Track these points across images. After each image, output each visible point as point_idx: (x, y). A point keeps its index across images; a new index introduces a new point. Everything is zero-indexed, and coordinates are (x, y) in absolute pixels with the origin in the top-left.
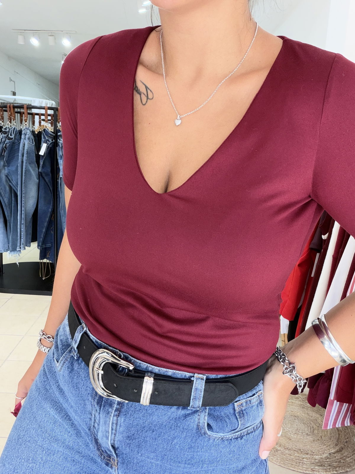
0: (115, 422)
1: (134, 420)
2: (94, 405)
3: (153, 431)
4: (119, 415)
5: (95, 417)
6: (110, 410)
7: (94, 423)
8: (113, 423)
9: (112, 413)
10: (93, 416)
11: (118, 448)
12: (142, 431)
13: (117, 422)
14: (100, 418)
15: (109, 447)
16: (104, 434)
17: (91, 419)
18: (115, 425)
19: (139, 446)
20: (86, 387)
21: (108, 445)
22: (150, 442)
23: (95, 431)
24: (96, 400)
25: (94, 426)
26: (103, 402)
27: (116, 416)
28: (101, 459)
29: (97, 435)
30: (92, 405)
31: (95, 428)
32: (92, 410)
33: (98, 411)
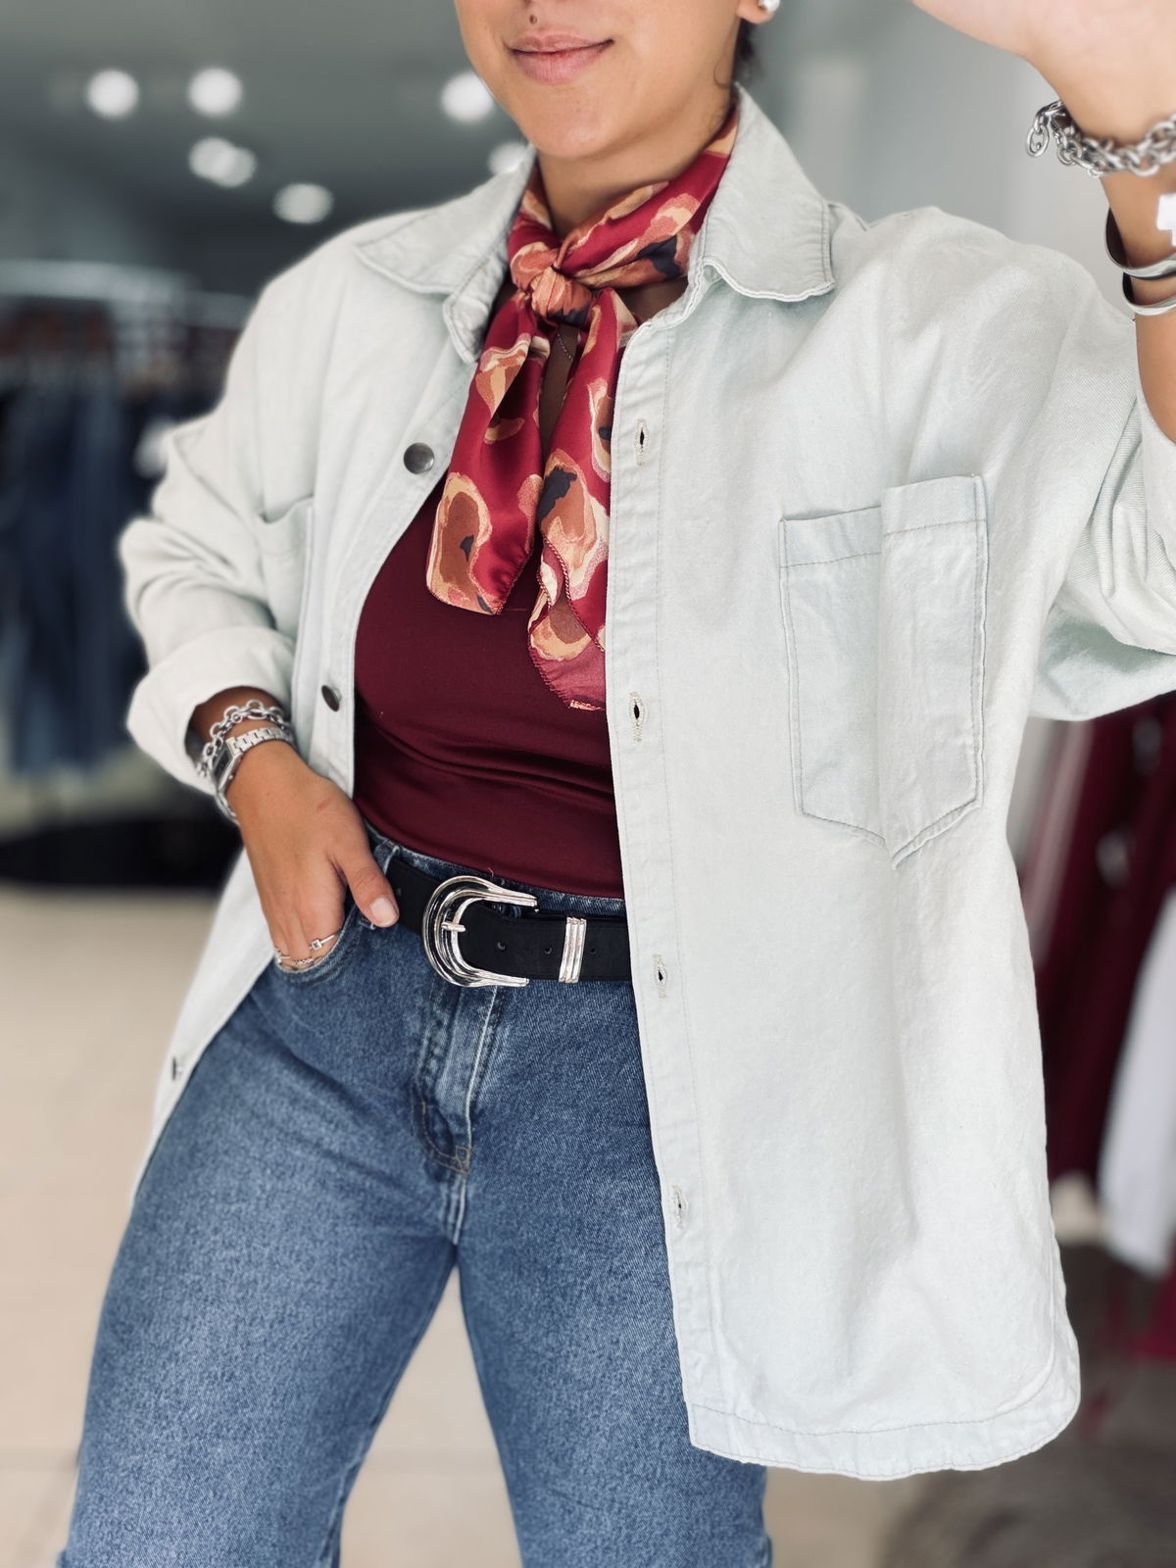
0: (488, 1040)
1: (534, 1027)
2: (432, 1013)
3: (578, 1048)
4: (498, 1023)
5: (429, 1047)
6: (481, 1009)
8: (484, 1044)
9: (485, 1015)
10: (425, 1043)
11: (482, 1111)
12: (553, 1051)
13: (493, 1040)
14: (449, 1038)
15: (464, 1112)
16: (458, 1075)
17: (416, 1055)
18: (486, 1049)
19: (539, 1096)
20: (410, 978)
21: (464, 1105)
23: (428, 1079)
24: (439, 1000)
25: (425, 1070)
26: (462, 995)
28: (428, 1159)
29: (433, 1090)
30: (423, 1015)
31: (428, 1072)
32: (423, 1028)
33: (445, 1023)
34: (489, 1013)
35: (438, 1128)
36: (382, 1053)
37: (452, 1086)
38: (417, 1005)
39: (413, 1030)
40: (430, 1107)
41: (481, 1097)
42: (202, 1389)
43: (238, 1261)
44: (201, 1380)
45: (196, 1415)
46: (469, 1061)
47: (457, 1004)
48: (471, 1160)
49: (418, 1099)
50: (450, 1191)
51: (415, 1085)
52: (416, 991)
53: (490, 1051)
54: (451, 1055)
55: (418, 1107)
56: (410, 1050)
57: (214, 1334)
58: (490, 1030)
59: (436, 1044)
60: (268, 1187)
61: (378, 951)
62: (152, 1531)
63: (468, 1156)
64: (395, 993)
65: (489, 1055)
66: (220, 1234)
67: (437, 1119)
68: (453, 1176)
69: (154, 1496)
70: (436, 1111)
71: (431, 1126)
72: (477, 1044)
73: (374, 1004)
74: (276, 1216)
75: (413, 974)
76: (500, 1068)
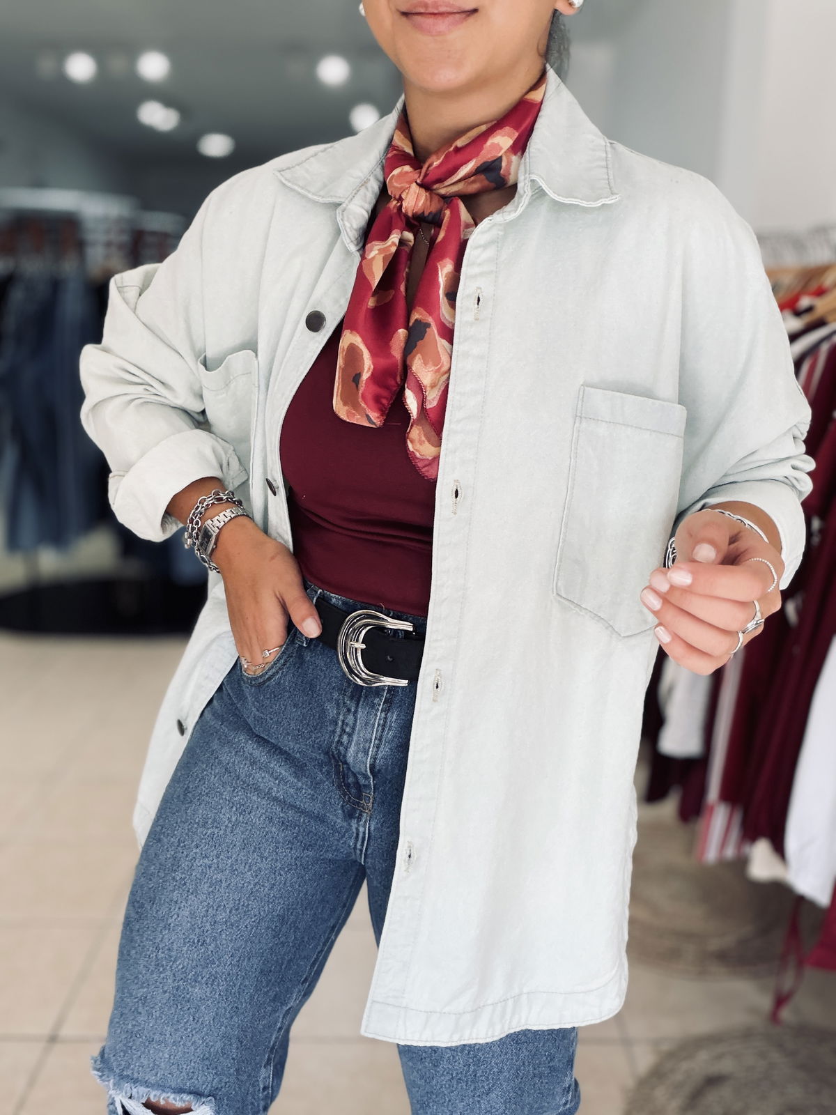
0: (382, 722)
2: (344, 703)
4: (389, 710)
5: (342, 726)
6: (376, 701)
7: (340, 736)
8: (379, 725)
9: (379, 705)
10: (340, 723)
11: (379, 771)
14: (356, 721)
15: (366, 771)
16: (361, 746)
17: (334, 732)
18: (380, 728)
20: (330, 679)
21: (366, 766)
23: (341, 748)
24: (348, 695)
25: (340, 743)
26: (364, 691)
28: (344, 802)
29: (345, 756)
30: (338, 705)
31: (342, 744)
32: (338, 714)
33: (353, 710)
34: (382, 704)
35: (351, 780)
36: (311, 731)
37: (357, 753)
38: (334, 697)
39: (331, 715)
40: (345, 766)
41: (378, 761)
42: (185, 949)
43: (210, 867)
44: (185, 943)
45: (181, 966)
46: (368, 736)
47: (360, 696)
48: (373, 803)
49: (337, 761)
50: (359, 825)
51: (333, 752)
52: (334, 688)
53: (383, 729)
54: (356, 732)
55: (337, 766)
56: (330, 729)
57: (192, 914)
58: (383, 715)
59: (347, 725)
60: (234, 819)
61: (308, 661)
62: (153, 1038)
63: (371, 801)
64: (319, 690)
65: (382, 732)
66: (200, 848)
67: (350, 774)
68: (361, 815)
69: (154, 1017)
70: (349, 769)
71: (346, 779)
72: (374, 725)
73: (305, 698)
74: (238, 838)
75: (332, 676)
76: (390, 742)
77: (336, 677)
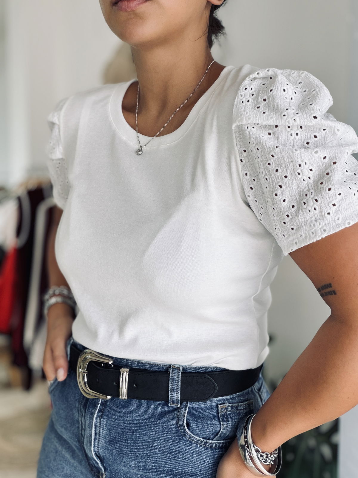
22: (130, 444)
27: (99, 417)
77: (78, 394)
